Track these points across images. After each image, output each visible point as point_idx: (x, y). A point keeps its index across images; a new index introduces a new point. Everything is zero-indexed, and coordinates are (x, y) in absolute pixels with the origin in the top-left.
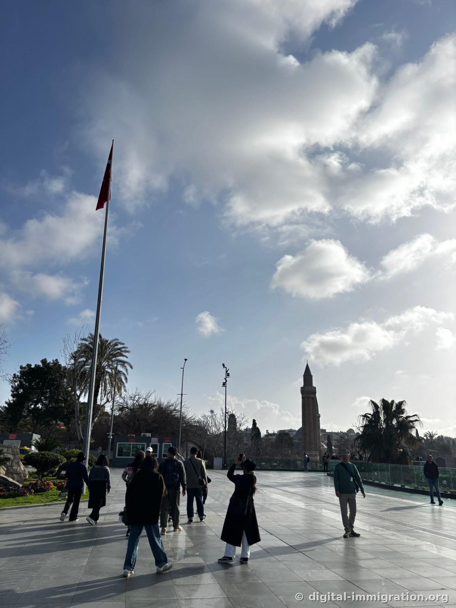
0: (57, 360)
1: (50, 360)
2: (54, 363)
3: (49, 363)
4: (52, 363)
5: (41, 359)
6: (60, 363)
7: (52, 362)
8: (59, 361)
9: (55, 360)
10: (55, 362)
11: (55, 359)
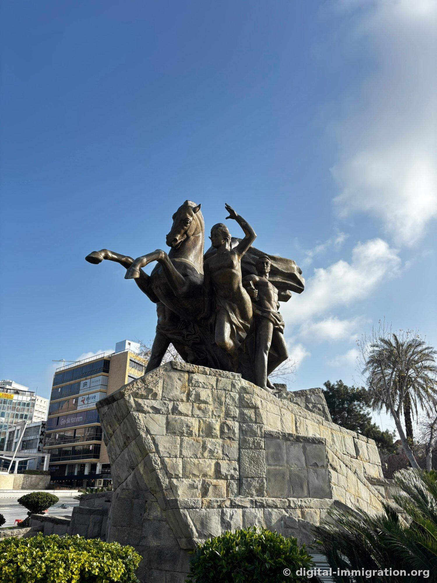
0: (340, 381)
1: (333, 382)
2: (338, 384)
3: (333, 385)
4: (336, 385)
5: (324, 382)
6: (344, 385)
7: (336, 383)
8: (343, 383)
9: (339, 382)
10: (340, 383)
11: (338, 380)
